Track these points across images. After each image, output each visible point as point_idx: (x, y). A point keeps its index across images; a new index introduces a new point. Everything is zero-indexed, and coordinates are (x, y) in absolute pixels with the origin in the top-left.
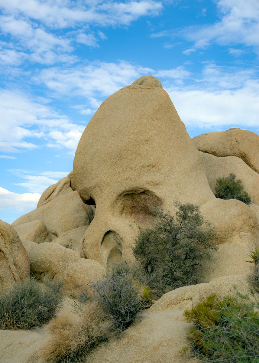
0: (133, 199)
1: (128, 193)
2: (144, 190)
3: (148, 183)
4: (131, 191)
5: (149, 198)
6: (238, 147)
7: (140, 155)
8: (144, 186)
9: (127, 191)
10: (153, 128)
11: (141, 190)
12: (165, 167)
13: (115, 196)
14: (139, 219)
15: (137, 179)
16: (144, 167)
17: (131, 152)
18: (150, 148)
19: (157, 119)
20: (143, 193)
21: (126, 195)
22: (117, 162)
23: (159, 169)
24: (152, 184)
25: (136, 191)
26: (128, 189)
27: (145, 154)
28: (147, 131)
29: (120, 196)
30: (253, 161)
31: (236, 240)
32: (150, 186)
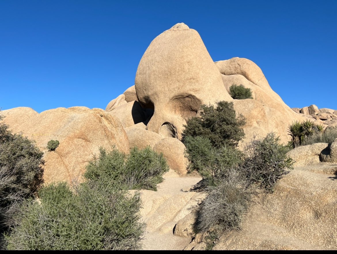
0: (180, 101)
1: (176, 97)
2: (188, 95)
3: (190, 90)
4: (179, 96)
5: (191, 100)
6: (240, 68)
7: (184, 72)
8: (188, 92)
9: (176, 96)
10: (191, 54)
11: (186, 95)
12: (202, 79)
14: (184, 114)
15: (183, 88)
16: (187, 80)
17: (178, 70)
18: (191, 67)
20: (187, 97)
21: (175, 99)
22: (168, 77)
23: (197, 81)
24: (194, 90)
25: (182, 96)
26: (177, 95)
27: (188, 71)
28: (188, 56)
30: (250, 77)
31: (254, 125)
32: (192, 92)
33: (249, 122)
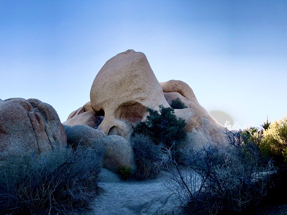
0: (128, 108)
3: (137, 99)
4: (127, 103)
5: (138, 107)
6: (177, 87)
7: (132, 83)
8: (135, 100)
9: (125, 104)
10: (139, 69)
11: (133, 102)
12: (147, 90)
13: (117, 106)
14: (130, 120)
15: (131, 97)
16: (135, 90)
17: (127, 82)
18: (138, 79)
19: (141, 65)
20: (134, 104)
21: (123, 106)
22: (118, 87)
23: (144, 91)
24: (140, 99)
25: (130, 103)
26: (125, 102)
27: (135, 82)
29: (120, 106)
31: (194, 131)
32: (139, 100)
33: (189, 128)
